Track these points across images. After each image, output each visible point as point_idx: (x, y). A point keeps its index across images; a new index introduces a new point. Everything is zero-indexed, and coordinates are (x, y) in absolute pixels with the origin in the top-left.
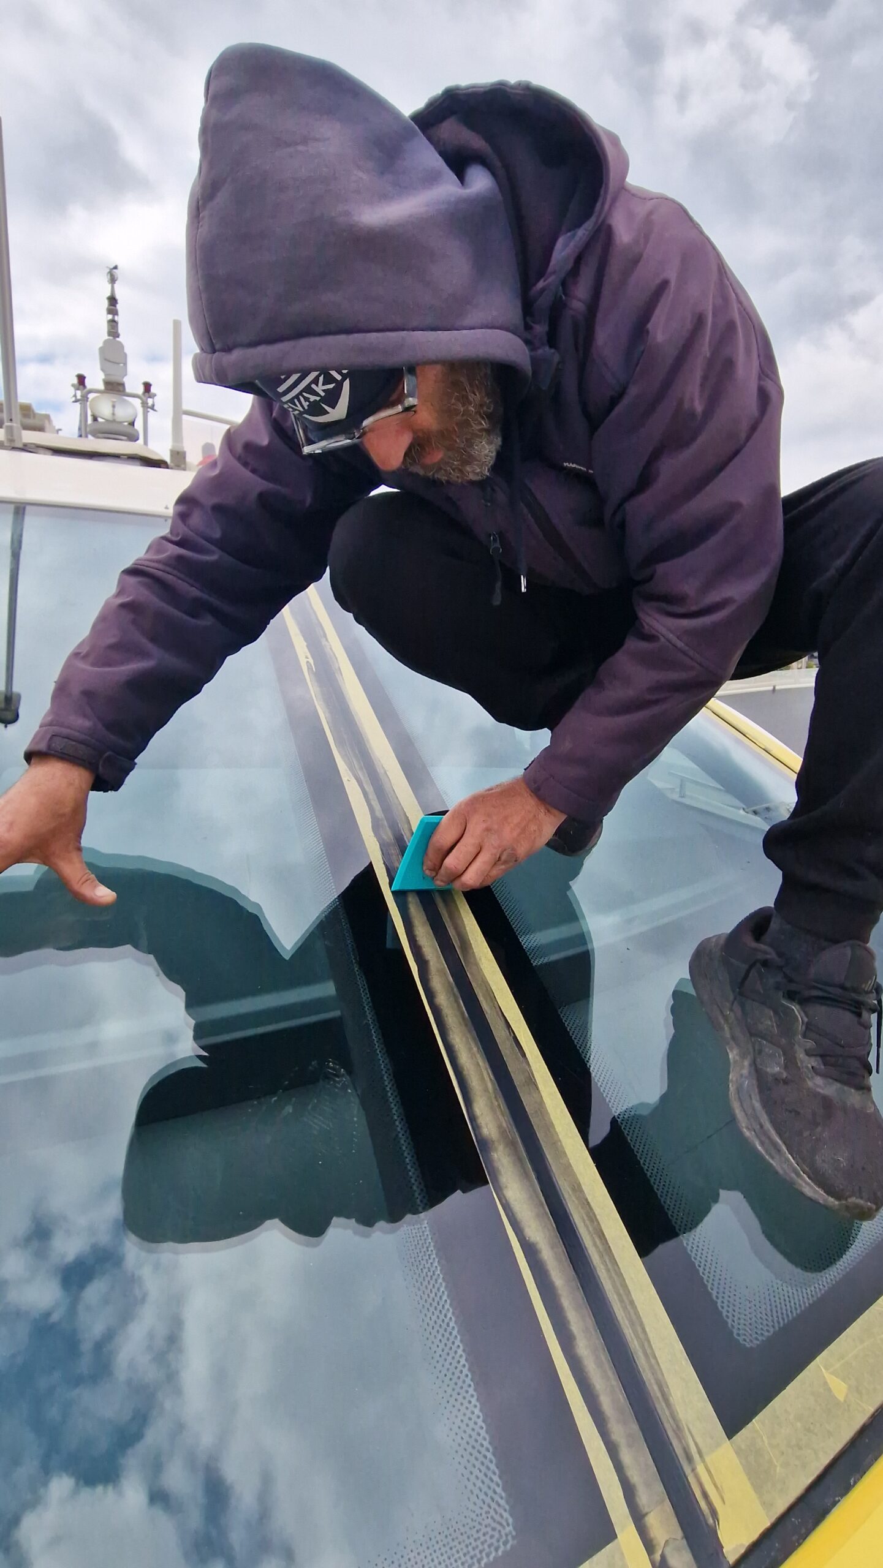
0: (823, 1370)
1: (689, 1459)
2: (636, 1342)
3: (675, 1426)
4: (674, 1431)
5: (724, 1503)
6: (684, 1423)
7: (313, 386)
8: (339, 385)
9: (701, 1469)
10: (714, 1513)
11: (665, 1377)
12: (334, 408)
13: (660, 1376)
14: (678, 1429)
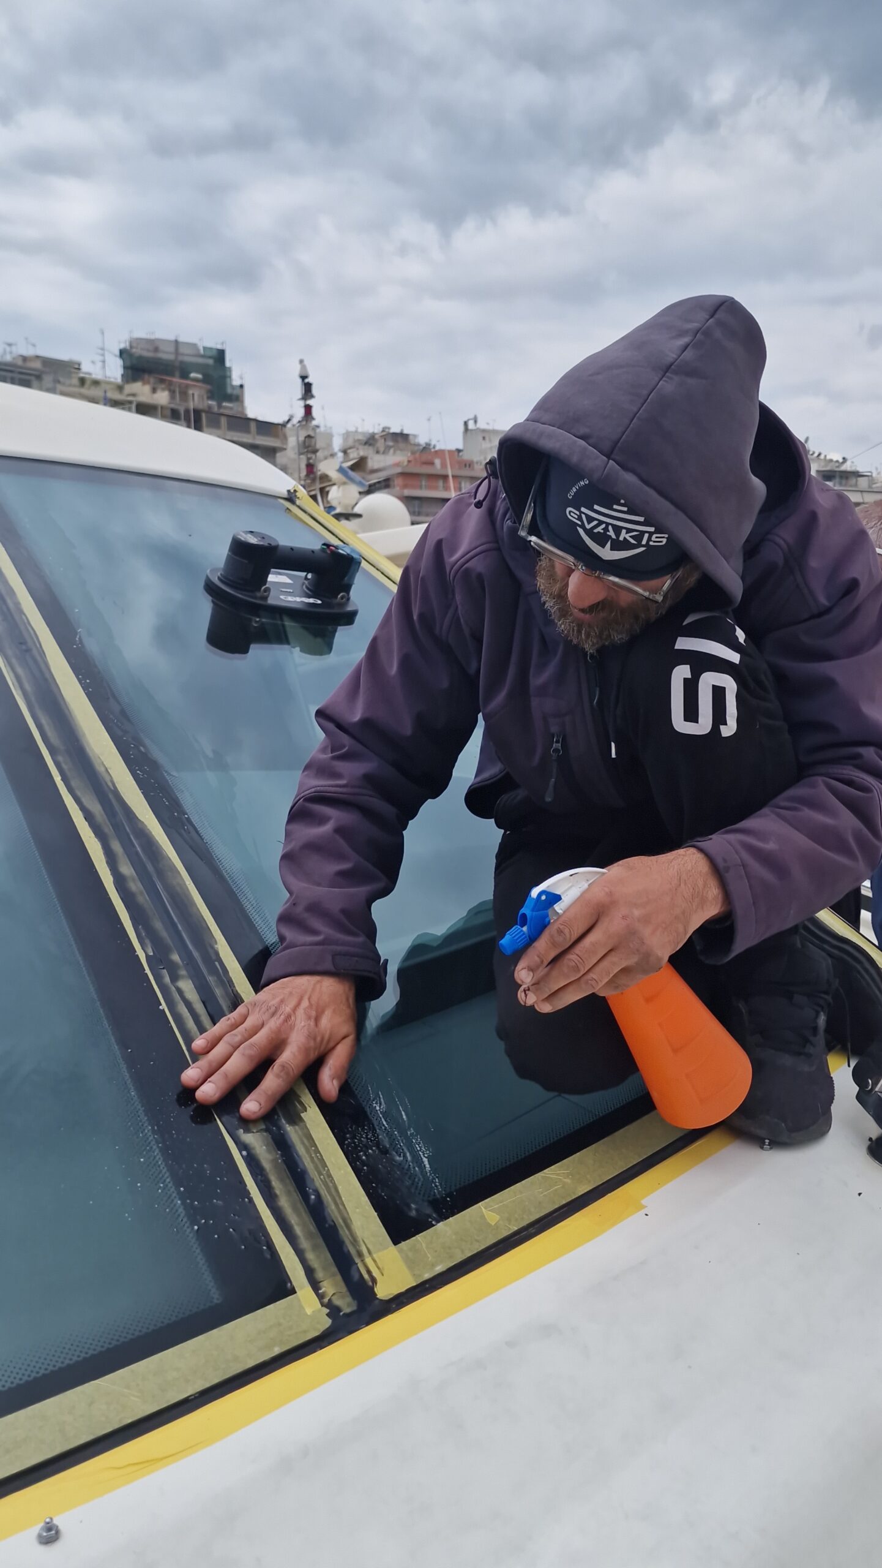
0: (483, 1209)
1: (360, 1254)
2: (329, 1197)
3: (352, 1240)
4: (351, 1243)
5: (383, 1275)
6: (360, 1238)
7: (624, 531)
8: (639, 545)
9: (369, 1261)
10: (374, 1280)
11: (350, 1215)
12: (611, 550)
13: (346, 1215)
14: (355, 1242)
